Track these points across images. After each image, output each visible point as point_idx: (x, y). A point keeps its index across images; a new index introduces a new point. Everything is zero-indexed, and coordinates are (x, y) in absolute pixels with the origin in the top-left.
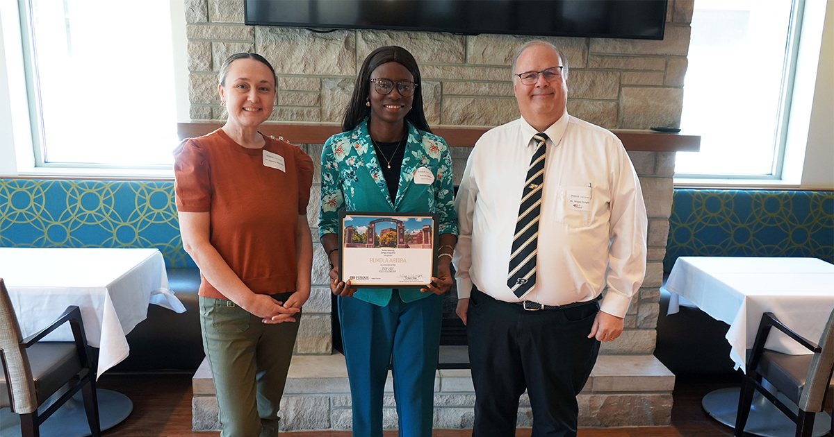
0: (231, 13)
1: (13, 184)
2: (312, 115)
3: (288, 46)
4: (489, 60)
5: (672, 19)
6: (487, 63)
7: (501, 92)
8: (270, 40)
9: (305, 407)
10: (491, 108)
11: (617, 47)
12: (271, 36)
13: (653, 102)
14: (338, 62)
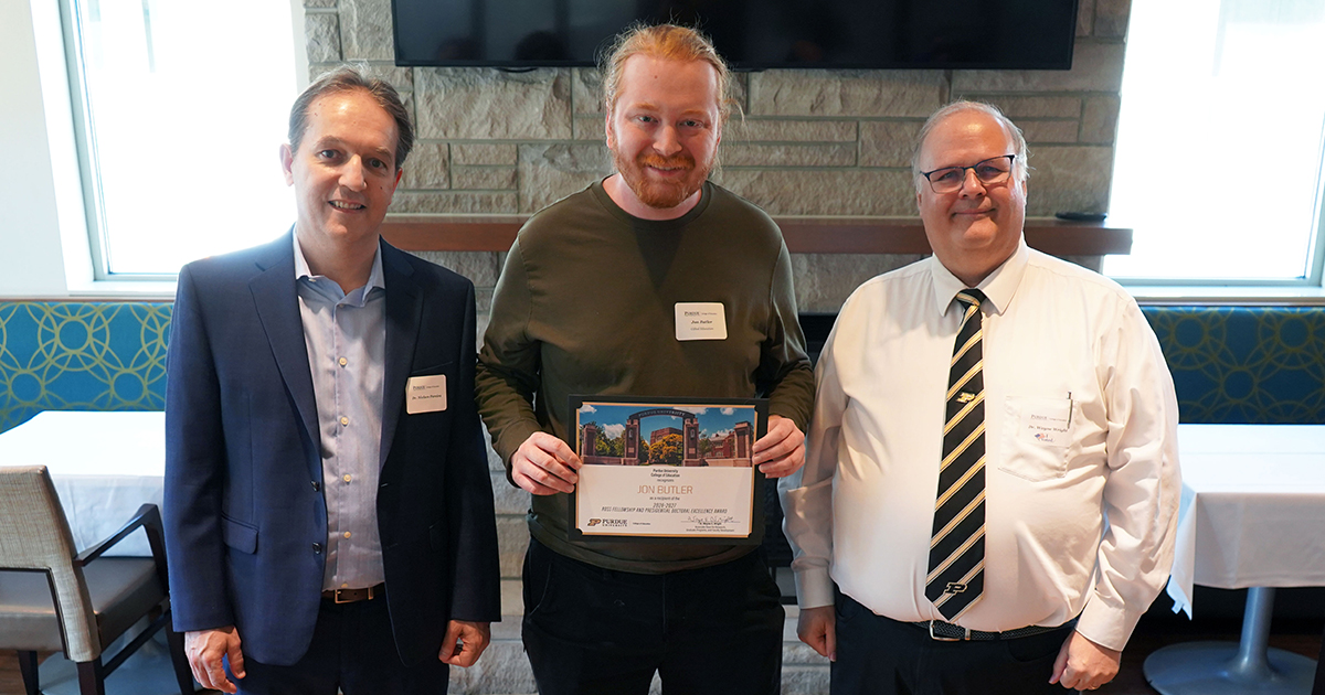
0: (376, 45)
1: (61, 310)
2: (504, 204)
3: (465, 94)
4: (786, 109)
5: (1093, 32)
6: (782, 113)
7: (806, 160)
8: (438, 87)
9: (498, 661)
10: (790, 186)
11: (998, 80)
12: (438, 80)
13: (1061, 170)
14: (543, 119)
